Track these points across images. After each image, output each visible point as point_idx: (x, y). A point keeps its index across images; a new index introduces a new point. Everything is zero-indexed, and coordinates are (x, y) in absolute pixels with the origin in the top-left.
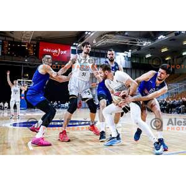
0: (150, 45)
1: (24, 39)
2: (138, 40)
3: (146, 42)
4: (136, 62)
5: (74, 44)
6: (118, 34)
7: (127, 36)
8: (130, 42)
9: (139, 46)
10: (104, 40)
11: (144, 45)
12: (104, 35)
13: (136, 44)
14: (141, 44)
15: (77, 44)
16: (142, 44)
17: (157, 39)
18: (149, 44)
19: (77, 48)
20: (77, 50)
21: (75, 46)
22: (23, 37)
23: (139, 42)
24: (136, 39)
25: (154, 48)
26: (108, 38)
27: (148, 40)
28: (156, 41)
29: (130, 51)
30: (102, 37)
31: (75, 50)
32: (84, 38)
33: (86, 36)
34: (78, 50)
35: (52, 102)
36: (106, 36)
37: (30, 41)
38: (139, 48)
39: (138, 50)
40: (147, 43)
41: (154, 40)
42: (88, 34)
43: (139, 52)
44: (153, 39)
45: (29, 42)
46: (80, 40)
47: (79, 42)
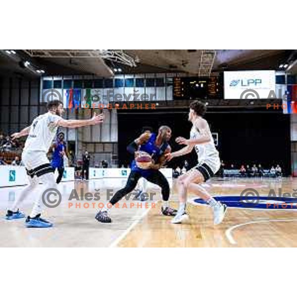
1: (202, 71)
5: (281, 66)
15: (286, 66)
19: (286, 73)
20: (286, 77)
21: (283, 69)
22: (200, 69)
31: (283, 77)
34: (288, 76)
35: (248, 166)
37: (210, 73)
45: (209, 75)
46: (290, 59)
47: (290, 61)
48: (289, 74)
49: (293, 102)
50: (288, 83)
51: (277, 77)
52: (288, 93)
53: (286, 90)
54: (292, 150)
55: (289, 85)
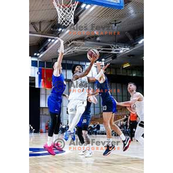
0: (129, 51)
2: (113, 47)
3: (123, 48)
4: (112, 73)
5: (35, 54)
6: (88, 39)
7: (99, 41)
8: (103, 49)
9: (115, 54)
10: (71, 48)
11: (121, 52)
12: (71, 42)
13: (111, 51)
14: (116, 51)
15: (38, 54)
16: (119, 51)
17: (138, 43)
18: (127, 50)
19: (38, 59)
20: (38, 62)
21: (36, 56)
23: (115, 48)
24: (111, 45)
25: (133, 55)
26: (76, 46)
27: (125, 45)
28: (136, 46)
29: (103, 60)
30: (69, 45)
31: (37, 61)
32: (47, 46)
33: (48, 44)
34: (40, 62)
36: (73, 43)
38: (115, 56)
39: (113, 58)
40: (124, 50)
41: (134, 46)
42: (51, 41)
43: (115, 61)
44: (133, 44)
46: (41, 49)
47: (41, 51)
48: (40, 60)
49: (42, 80)
50: (39, 67)
51: (32, 61)
52: (39, 73)
53: (38, 71)
54: (41, 113)
55: (40, 68)
